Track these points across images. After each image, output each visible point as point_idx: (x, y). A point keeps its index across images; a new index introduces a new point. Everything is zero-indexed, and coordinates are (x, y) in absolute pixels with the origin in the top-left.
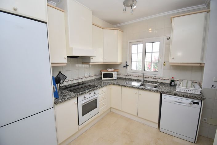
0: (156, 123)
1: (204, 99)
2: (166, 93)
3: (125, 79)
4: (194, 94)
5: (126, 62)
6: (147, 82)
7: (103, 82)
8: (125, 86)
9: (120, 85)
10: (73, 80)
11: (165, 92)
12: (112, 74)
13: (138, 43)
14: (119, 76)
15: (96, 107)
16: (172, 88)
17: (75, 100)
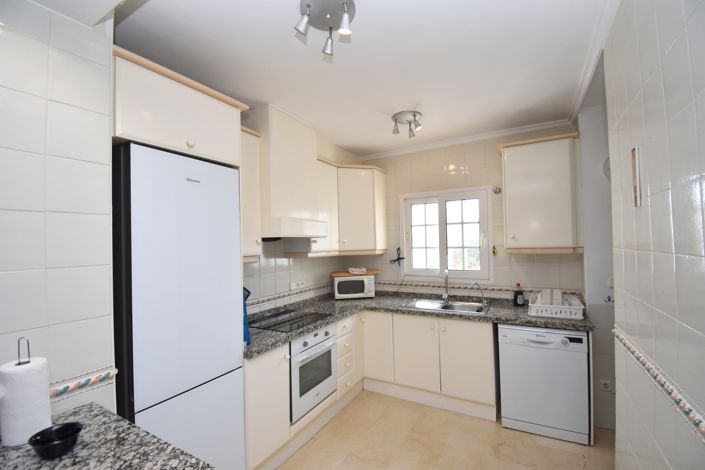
0: (491, 406)
1: (591, 329)
2: (507, 322)
3: (396, 295)
4: (570, 320)
5: (399, 249)
6: (457, 300)
7: (338, 305)
8: (403, 312)
9: (387, 310)
10: (263, 301)
11: (504, 318)
12: (362, 282)
13: (425, 200)
14: (380, 288)
15: (329, 373)
16: (520, 310)
17: (283, 350)
